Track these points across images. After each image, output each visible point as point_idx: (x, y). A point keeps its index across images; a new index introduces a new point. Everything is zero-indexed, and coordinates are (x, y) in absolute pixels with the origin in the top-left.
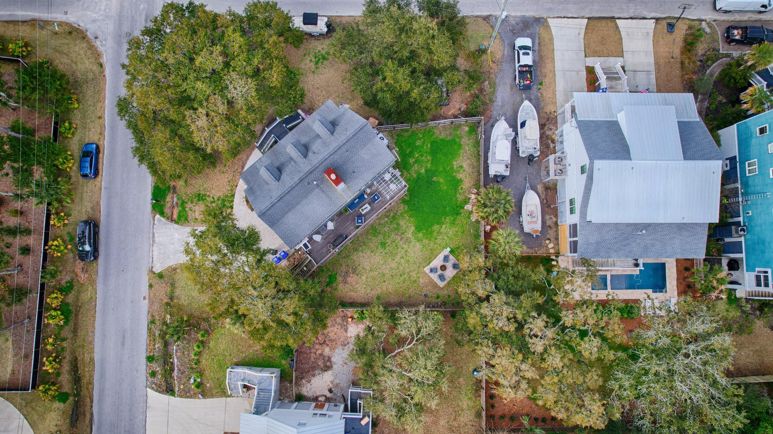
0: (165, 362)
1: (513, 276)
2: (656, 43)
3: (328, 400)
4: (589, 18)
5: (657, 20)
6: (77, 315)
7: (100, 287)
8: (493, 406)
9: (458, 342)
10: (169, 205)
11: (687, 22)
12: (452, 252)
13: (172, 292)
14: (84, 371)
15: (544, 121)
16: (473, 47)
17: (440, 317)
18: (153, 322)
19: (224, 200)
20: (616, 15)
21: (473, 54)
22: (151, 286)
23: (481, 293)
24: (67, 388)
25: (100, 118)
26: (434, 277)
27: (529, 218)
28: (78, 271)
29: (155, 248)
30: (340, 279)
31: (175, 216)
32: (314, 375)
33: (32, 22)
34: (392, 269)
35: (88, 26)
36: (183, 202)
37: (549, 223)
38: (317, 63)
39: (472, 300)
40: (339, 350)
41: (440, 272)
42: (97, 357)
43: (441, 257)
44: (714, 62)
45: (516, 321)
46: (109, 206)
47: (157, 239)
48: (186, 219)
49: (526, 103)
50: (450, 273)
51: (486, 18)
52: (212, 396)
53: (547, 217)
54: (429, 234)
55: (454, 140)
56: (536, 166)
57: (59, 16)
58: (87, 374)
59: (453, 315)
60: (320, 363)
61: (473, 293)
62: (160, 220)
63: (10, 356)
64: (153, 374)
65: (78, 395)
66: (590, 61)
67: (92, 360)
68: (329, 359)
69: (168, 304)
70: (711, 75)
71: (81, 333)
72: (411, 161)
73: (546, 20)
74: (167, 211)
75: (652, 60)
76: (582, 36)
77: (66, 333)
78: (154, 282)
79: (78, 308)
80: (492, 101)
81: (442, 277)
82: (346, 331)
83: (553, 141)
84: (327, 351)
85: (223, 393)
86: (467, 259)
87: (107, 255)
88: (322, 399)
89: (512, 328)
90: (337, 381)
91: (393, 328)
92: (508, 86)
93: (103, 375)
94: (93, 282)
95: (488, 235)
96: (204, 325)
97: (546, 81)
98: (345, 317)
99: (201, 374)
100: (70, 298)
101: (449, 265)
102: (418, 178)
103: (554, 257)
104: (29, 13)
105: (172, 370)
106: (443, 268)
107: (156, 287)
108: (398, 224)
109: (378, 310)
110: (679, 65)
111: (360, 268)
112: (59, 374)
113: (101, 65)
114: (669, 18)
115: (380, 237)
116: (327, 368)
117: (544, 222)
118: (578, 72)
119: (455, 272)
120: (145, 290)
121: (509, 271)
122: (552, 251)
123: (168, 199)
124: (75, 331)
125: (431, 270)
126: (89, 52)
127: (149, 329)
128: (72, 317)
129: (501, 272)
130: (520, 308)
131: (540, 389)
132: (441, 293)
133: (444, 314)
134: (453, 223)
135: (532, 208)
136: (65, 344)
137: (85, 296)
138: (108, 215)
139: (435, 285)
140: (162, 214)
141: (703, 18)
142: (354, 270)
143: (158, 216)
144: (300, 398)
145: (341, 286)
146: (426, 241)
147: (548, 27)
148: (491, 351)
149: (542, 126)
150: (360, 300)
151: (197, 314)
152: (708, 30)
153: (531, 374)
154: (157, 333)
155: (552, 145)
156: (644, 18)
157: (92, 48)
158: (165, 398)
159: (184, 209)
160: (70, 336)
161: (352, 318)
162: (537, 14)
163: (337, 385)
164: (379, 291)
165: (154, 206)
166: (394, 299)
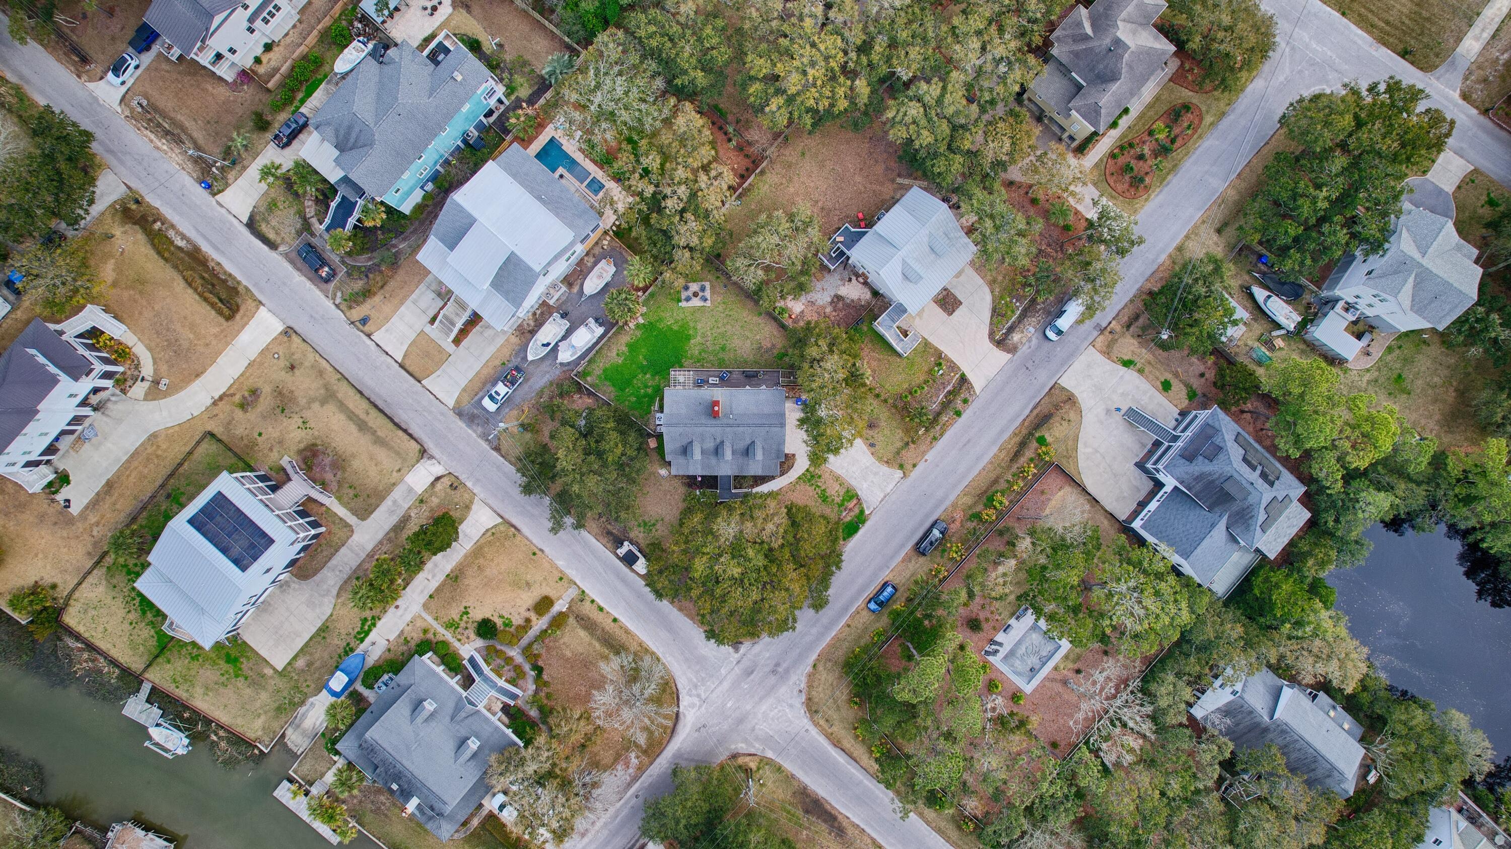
0: (950, 402)
1: (655, 246)
2: (387, 319)
3: (857, 275)
4: (419, 382)
5: (369, 336)
6: (985, 492)
7: (952, 498)
8: (747, 169)
9: (731, 235)
10: (852, 514)
11: (348, 314)
12: (679, 300)
13: (902, 448)
14: (1012, 446)
15: (528, 335)
16: (528, 436)
17: (728, 262)
18: (935, 439)
19: (809, 481)
20: (397, 366)
21: (532, 431)
22: (914, 466)
23: (687, 254)
24: (1035, 444)
25: (849, 626)
26: (707, 294)
27: (605, 275)
28: (958, 523)
29: (888, 490)
30: (775, 352)
31: (855, 501)
32: (853, 301)
33: (837, 744)
34: (733, 326)
35: (799, 706)
36: (840, 505)
37: (592, 260)
38: (654, 525)
39: (697, 255)
40: (820, 303)
41: (701, 294)
42: (995, 450)
43: (690, 304)
44: (359, 267)
45: (682, 217)
46: (897, 552)
47: (882, 496)
48: (848, 491)
49: (530, 358)
50: (694, 287)
51: (497, 449)
52: (936, 349)
53: (589, 264)
54: (684, 326)
55: (606, 379)
56: (564, 307)
57: (814, 732)
58: (1012, 442)
59: (718, 256)
60: (840, 305)
61: (692, 258)
62: (868, 508)
63: (1053, 503)
64: (965, 401)
65: (1031, 434)
66: (450, 347)
67: (1000, 450)
68: (832, 302)
69: (913, 442)
70: (370, 259)
71: (993, 476)
72: (650, 391)
73: (454, 409)
74: (857, 511)
75: (403, 309)
76: (438, 373)
77: (1003, 485)
78: (909, 467)
79: (980, 496)
80: (551, 383)
81: (703, 289)
82: (802, 312)
83: (534, 314)
84: (828, 310)
85: (926, 344)
86: (676, 284)
87: (927, 516)
88: (861, 280)
89: (689, 216)
90: (839, 282)
91: (767, 283)
92: (529, 383)
93: (1002, 431)
94: (954, 505)
95: (645, 289)
96: (900, 405)
97: (498, 362)
98: (795, 321)
99: (930, 372)
100: (979, 508)
101: (690, 293)
102: (657, 373)
103: (611, 233)
104: (834, 753)
105: (949, 392)
106: (695, 294)
107: (911, 462)
108: (700, 353)
109: (765, 303)
110: (386, 288)
111: (755, 346)
112: (1031, 460)
113: (814, 666)
114: (358, 329)
115: (721, 356)
116: (838, 298)
117: (595, 264)
118: (468, 349)
119: (690, 284)
120: (921, 466)
121: (655, 251)
122: (608, 238)
123: (849, 518)
124: (996, 481)
125: (706, 300)
126: (815, 684)
127: (942, 435)
128: (990, 493)
129: (661, 256)
130: (672, 223)
131: (705, 161)
132: (713, 278)
133: (723, 263)
134: (660, 320)
135: (595, 280)
136: (1010, 478)
137: (968, 500)
138: (902, 546)
139: (712, 287)
140: (862, 512)
141: (333, 307)
142: (760, 348)
143: (867, 512)
144: (876, 293)
145: (779, 346)
146: (692, 324)
147: (458, 402)
148: (715, 212)
149: (533, 332)
150: (774, 324)
151: (898, 416)
152: (339, 294)
153: (703, 177)
154: (938, 428)
155: (538, 312)
156: (378, 345)
157: (810, 686)
158: (970, 376)
159: (843, 501)
160: (1002, 481)
161: (790, 317)
162: (456, 419)
163: (842, 280)
164: (755, 318)
165: (864, 522)
166: (750, 304)
